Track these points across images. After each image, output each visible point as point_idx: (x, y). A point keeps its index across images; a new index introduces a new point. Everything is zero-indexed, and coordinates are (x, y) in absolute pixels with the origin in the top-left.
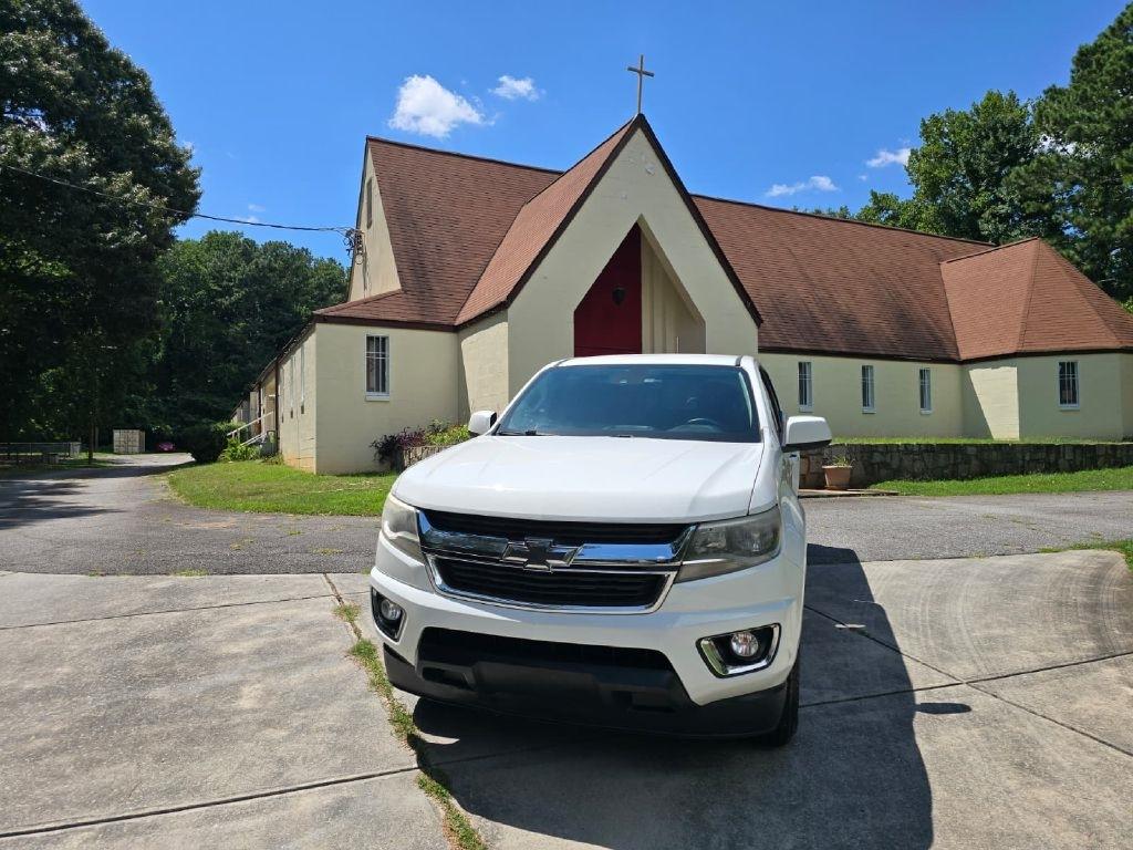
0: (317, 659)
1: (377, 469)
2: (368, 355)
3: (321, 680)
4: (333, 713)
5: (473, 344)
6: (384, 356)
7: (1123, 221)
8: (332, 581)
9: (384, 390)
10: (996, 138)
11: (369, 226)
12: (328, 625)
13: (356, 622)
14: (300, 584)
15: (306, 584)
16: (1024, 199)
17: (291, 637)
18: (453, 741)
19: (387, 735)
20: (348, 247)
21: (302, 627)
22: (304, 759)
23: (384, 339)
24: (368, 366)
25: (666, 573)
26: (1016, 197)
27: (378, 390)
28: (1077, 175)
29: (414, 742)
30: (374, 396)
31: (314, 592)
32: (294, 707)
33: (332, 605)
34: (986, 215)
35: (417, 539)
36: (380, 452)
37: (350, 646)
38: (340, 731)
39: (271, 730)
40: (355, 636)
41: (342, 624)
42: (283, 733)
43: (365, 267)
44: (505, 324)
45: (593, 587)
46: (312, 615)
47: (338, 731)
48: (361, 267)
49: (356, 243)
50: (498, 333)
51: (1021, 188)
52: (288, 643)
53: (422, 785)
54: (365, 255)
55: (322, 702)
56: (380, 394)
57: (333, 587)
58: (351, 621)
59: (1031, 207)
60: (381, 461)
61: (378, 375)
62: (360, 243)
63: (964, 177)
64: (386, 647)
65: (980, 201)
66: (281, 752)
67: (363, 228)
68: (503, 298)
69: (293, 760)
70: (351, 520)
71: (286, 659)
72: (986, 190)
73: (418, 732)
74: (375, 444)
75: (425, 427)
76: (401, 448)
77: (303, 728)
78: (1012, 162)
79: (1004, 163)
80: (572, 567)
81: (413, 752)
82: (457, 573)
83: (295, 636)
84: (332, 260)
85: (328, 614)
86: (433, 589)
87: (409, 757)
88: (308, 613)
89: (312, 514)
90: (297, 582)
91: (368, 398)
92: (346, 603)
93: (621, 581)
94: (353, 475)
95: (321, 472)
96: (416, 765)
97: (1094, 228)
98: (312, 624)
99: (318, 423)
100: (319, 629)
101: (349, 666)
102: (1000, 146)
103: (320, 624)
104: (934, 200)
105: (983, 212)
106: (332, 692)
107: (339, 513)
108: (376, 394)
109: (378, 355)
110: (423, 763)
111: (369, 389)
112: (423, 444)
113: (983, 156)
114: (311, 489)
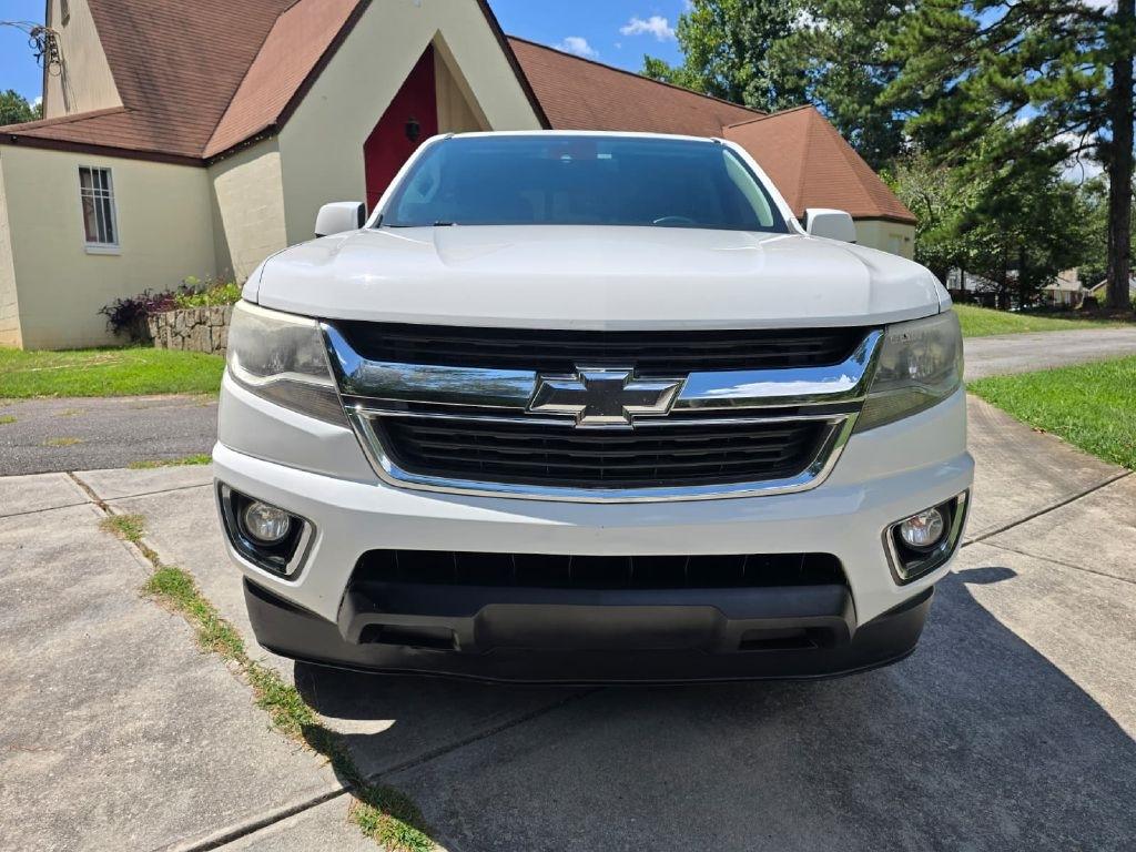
0: (91, 606)
1: (113, 343)
2: (83, 192)
3: (105, 643)
4: (146, 702)
5: (231, 183)
6: (106, 194)
7: (881, 95)
8: (87, 482)
9: (110, 240)
10: (760, 9)
11: (65, 21)
12: (95, 548)
13: (143, 540)
14: (31, 490)
15: (41, 489)
16: (784, 74)
17: (32, 574)
18: (385, 724)
19: (263, 733)
20: (38, 52)
21: (51, 556)
22: (110, 811)
23: (104, 173)
24: (85, 209)
25: (838, 418)
26: (776, 71)
27: (102, 240)
28: (832, 51)
29: (318, 739)
30: (99, 247)
31: (57, 500)
32: (64, 699)
33: (95, 517)
34: (750, 88)
35: (330, 383)
36: (114, 320)
37: (144, 580)
38: (169, 738)
39: (26, 755)
40: (148, 563)
41: (118, 544)
42: (54, 759)
43: (64, 79)
44: (276, 155)
45: (703, 452)
46: (63, 534)
47: (164, 737)
48: (59, 79)
49: (47, 48)
50: (265, 166)
51: (782, 62)
52: (30, 585)
53: (369, 828)
54: (62, 63)
55: (118, 684)
56: (106, 245)
57: (88, 489)
58: (135, 539)
59: (790, 83)
60: (115, 331)
61: (100, 219)
62: (54, 46)
63: (730, 47)
64: (252, 587)
65: (742, 74)
66: (55, 801)
67: (56, 26)
68: (271, 120)
69: (86, 818)
70: (90, 402)
71: (30, 612)
72: (750, 62)
73: (319, 719)
74: (105, 311)
75: (173, 288)
76: (144, 315)
77: (95, 743)
78: (775, 35)
79: (766, 35)
80: (673, 416)
81: (322, 759)
82: (424, 444)
83: (38, 571)
84: (12, 93)
85: (91, 532)
86: (377, 479)
87: (319, 771)
88: (53, 534)
89: (29, 396)
90: (27, 487)
91: (90, 251)
92: (118, 513)
93: (752, 436)
94: (78, 350)
95: (30, 347)
96: (337, 786)
97: (844, 105)
98: (64, 549)
99: (18, 284)
100: (80, 556)
101: (152, 612)
102: (763, 18)
103: (83, 547)
104: (703, 68)
105: (746, 85)
106: (134, 663)
107: (71, 395)
108: (102, 244)
109: (97, 193)
110: (352, 780)
111: (90, 238)
112: (175, 308)
113: (748, 26)
114: (21, 367)
